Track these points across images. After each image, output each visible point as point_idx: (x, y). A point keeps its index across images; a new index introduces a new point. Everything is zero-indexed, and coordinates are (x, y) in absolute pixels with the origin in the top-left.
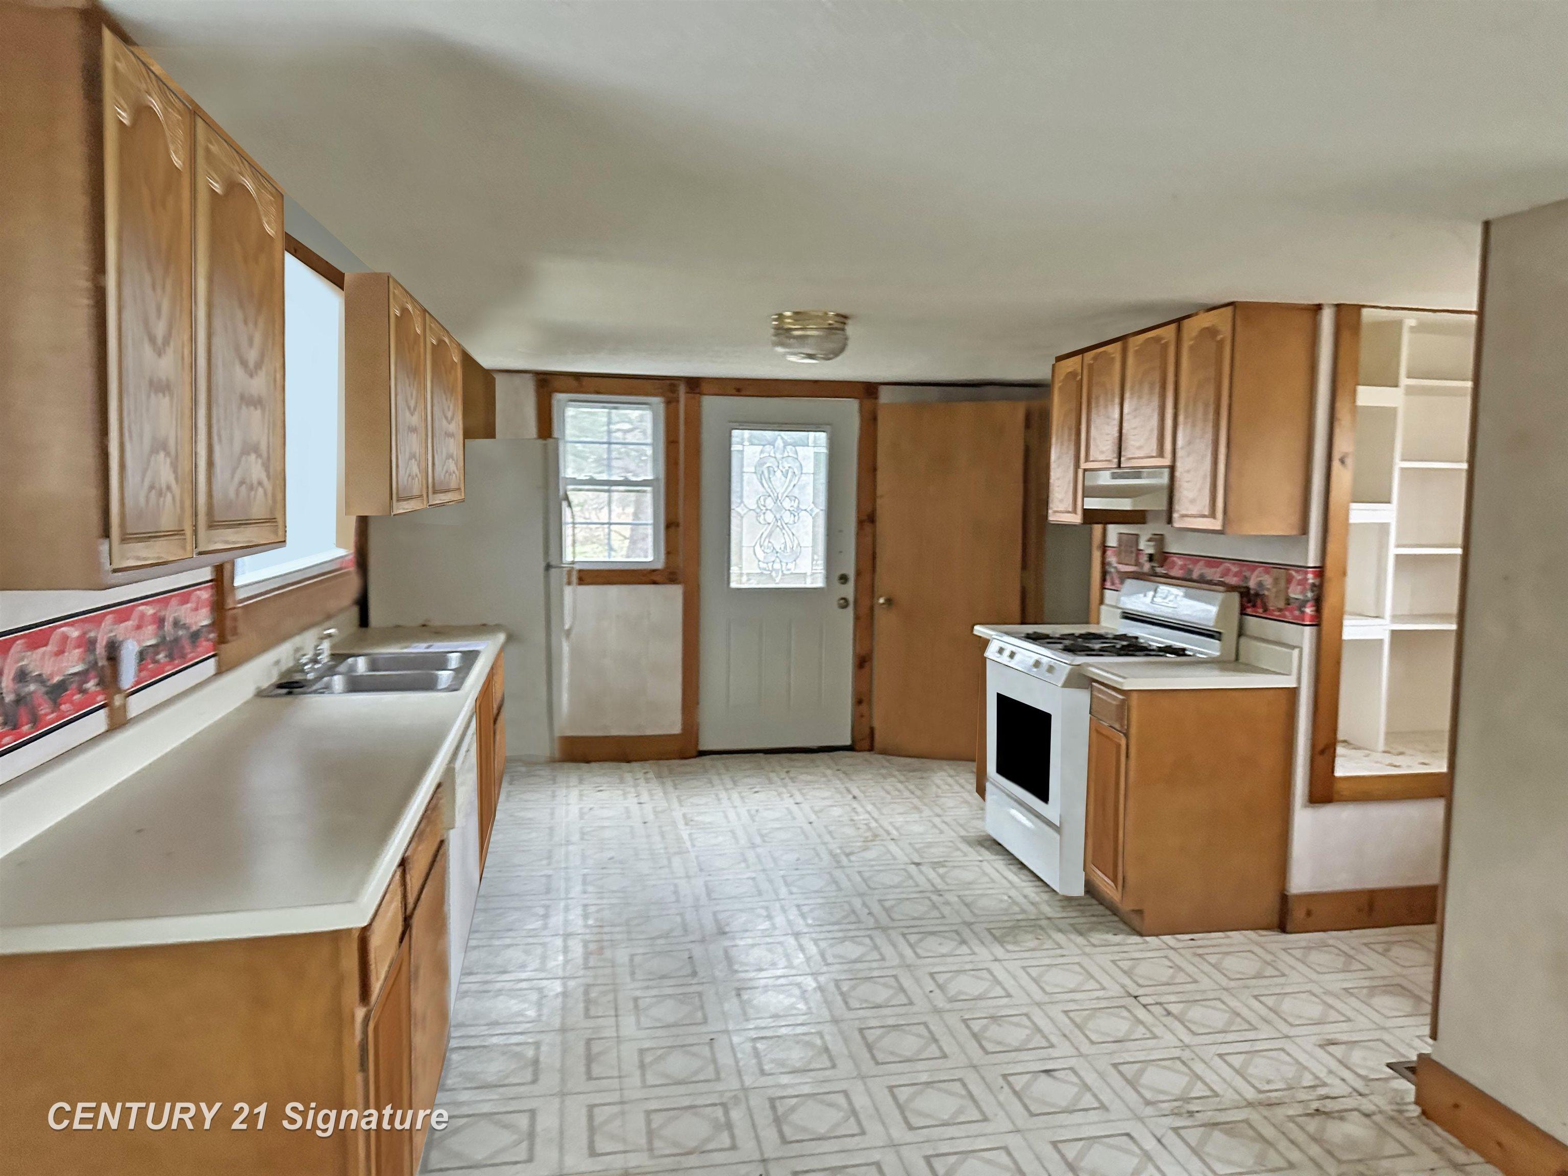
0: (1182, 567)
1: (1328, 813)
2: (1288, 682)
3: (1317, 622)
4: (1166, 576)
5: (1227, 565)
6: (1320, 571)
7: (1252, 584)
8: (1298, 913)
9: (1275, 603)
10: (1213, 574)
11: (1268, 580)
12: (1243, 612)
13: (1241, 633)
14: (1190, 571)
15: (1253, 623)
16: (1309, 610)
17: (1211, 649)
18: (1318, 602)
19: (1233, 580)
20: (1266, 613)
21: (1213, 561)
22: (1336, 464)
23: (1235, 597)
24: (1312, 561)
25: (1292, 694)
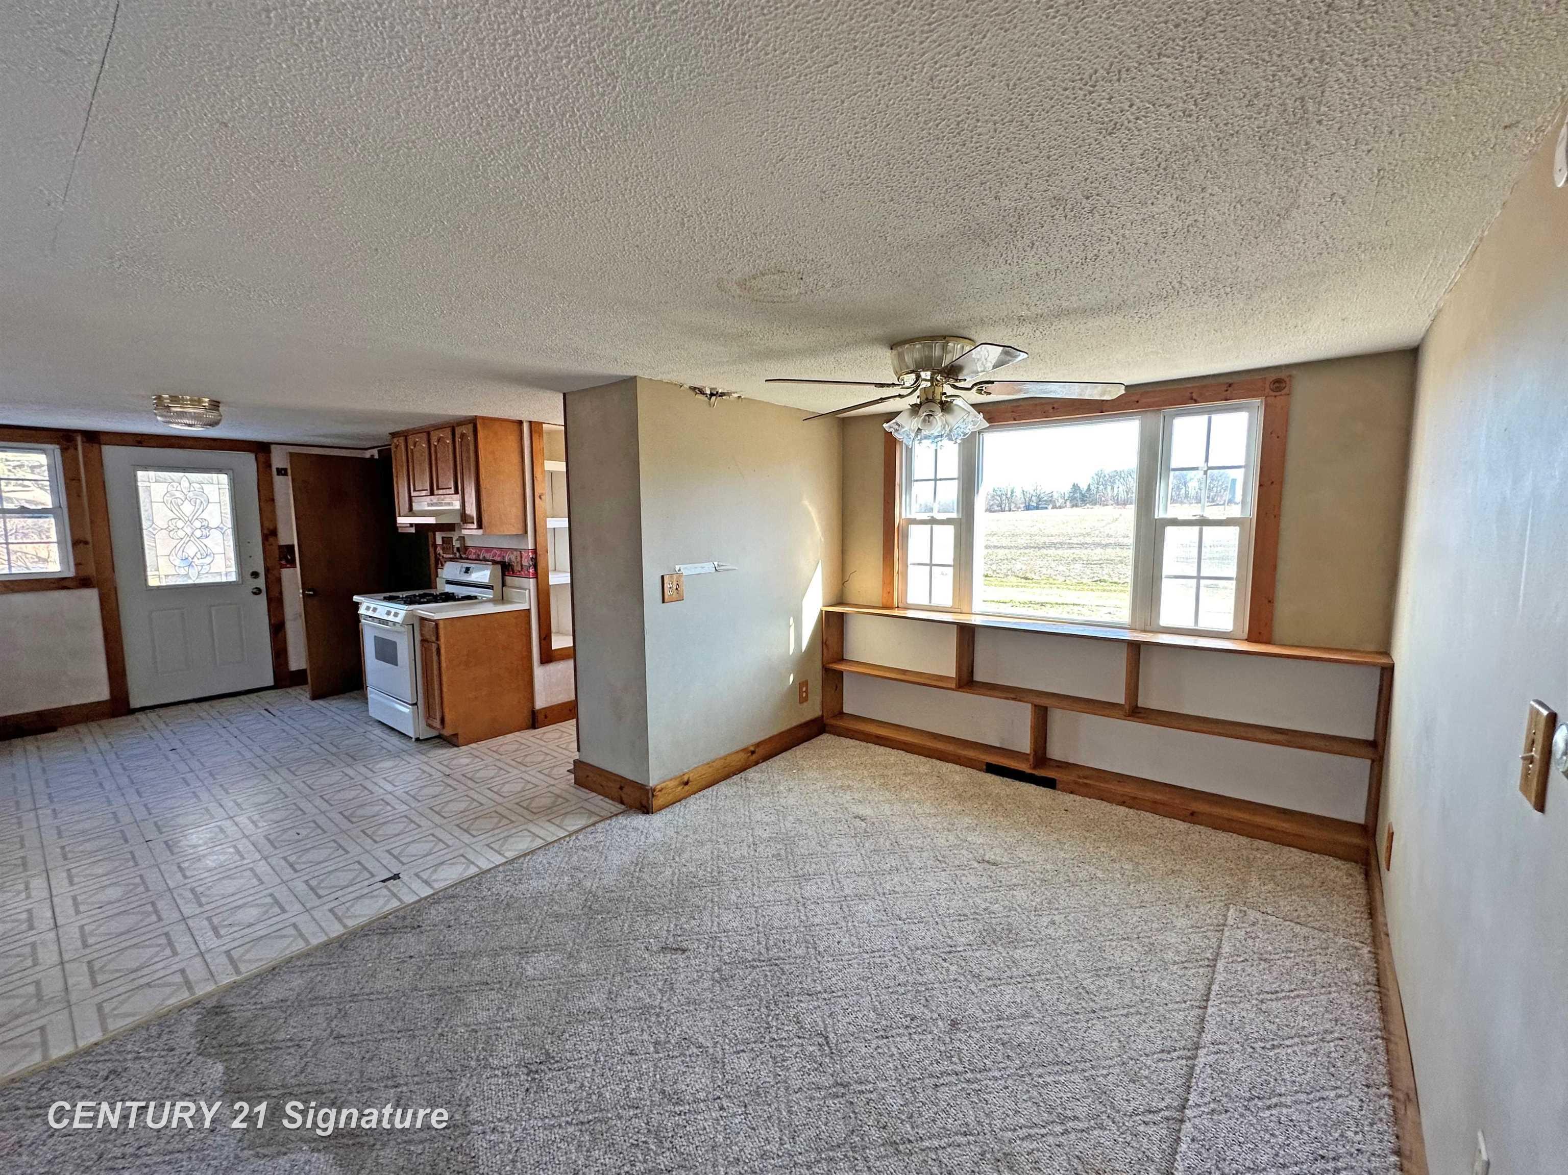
0: (475, 553)
1: (552, 667)
2: (525, 606)
3: (536, 575)
4: (467, 559)
5: (495, 551)
6: (535, 551)
7: (507, 560)
8: (541, 717)
9: (517, 568)
10: (489, 556)
11: (513, 558)
12: (503, 575)
13: (504, 584)
14: (479, 555)
15: (509, 579)
16: (531, 571)
17: (489, 594)
18: (535, 566)
19: (498, 559)
20: (514, 573)
21: (489, 550)
22: (537, 499)
23: (499, 567)
24: (531, 546)
25: (529, 611)
